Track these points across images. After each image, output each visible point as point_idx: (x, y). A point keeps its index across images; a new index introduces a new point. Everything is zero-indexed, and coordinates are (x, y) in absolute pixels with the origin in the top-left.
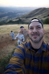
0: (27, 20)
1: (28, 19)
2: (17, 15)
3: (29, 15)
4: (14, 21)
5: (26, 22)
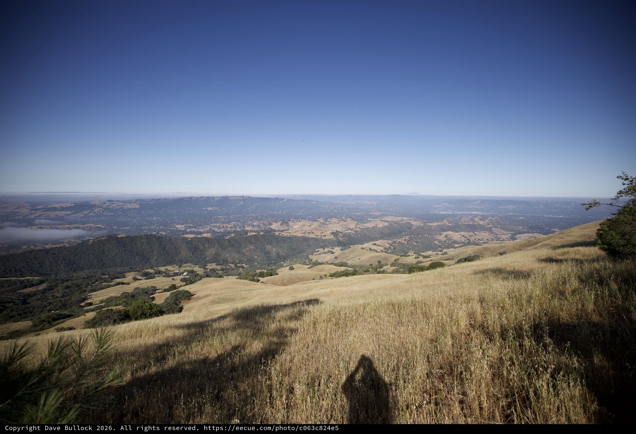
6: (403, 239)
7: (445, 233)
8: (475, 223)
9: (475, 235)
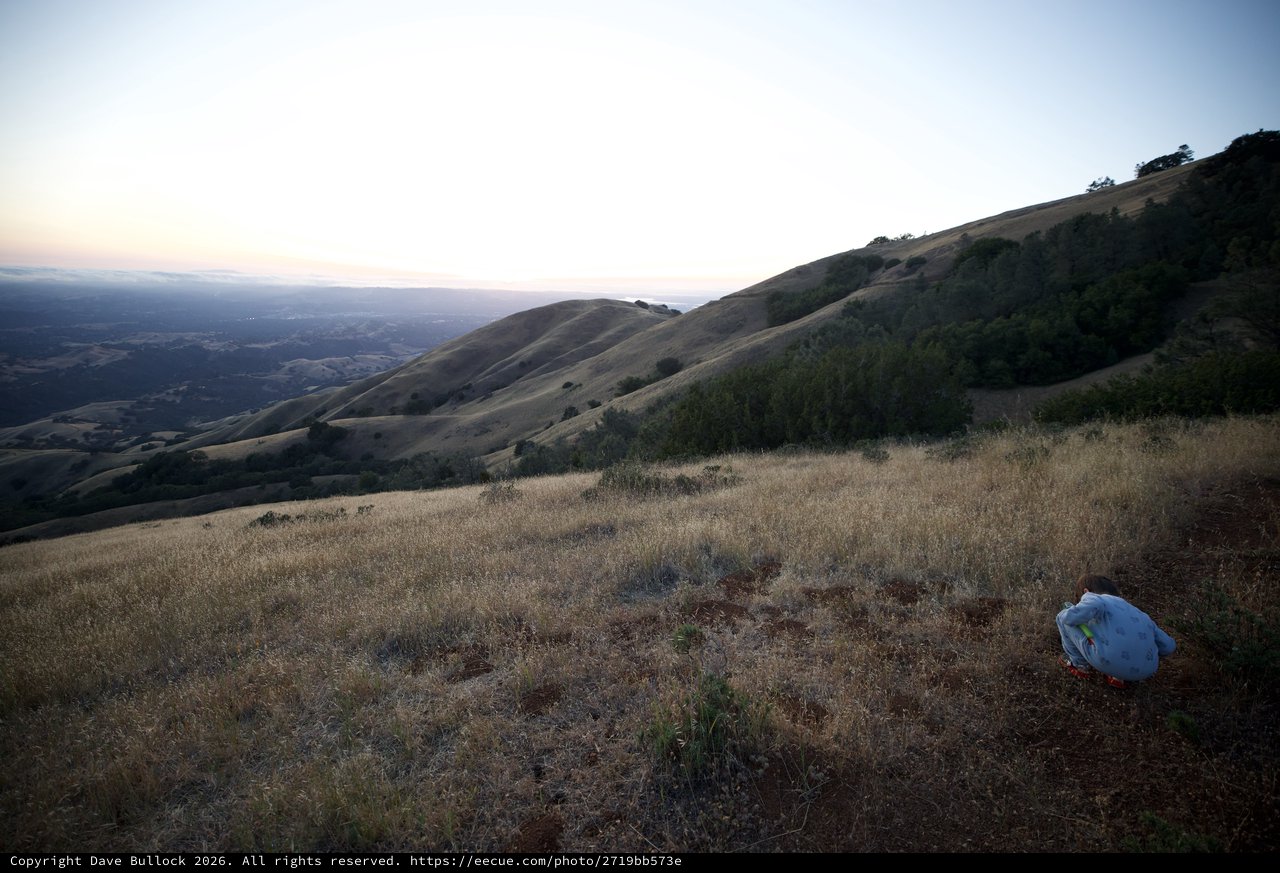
0: (432, 428)
1: (433, 417)
2: (281, 376)
3: (448, 368)
4: (222, 466)
5: (409, 453)
6: (171, 391)
7: (288, 365)
8: (358, 336)
9: (355, 360)
